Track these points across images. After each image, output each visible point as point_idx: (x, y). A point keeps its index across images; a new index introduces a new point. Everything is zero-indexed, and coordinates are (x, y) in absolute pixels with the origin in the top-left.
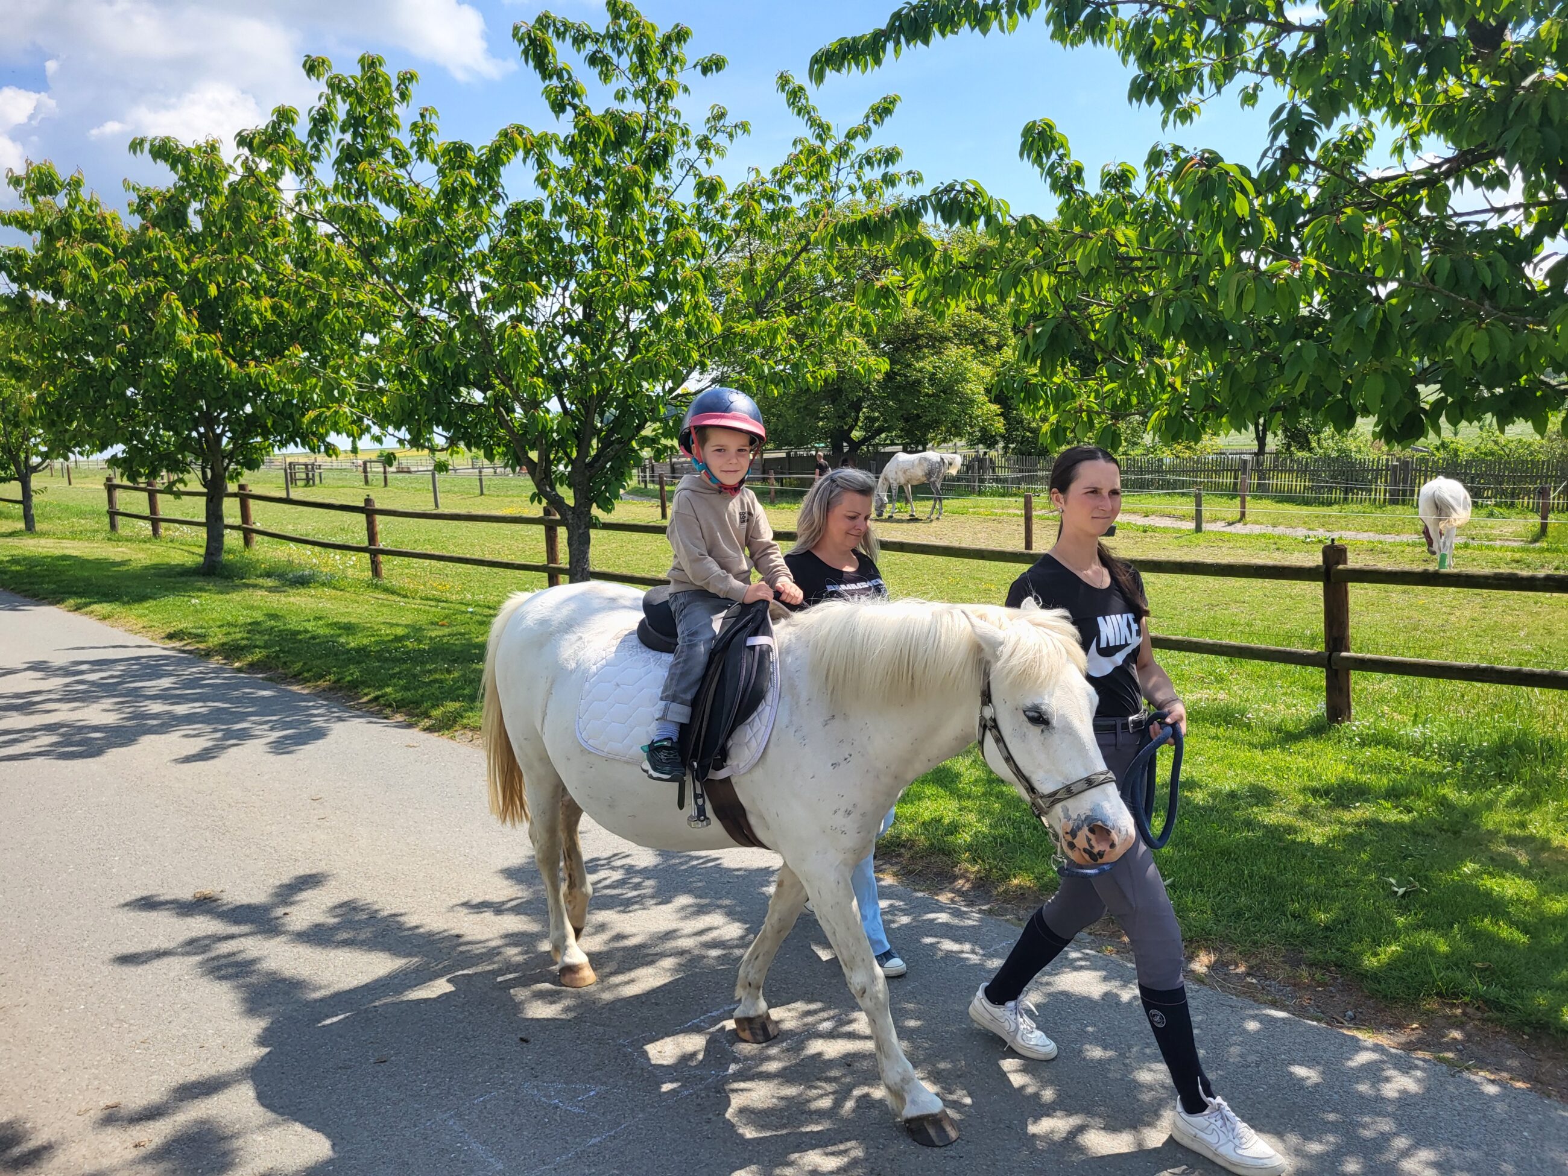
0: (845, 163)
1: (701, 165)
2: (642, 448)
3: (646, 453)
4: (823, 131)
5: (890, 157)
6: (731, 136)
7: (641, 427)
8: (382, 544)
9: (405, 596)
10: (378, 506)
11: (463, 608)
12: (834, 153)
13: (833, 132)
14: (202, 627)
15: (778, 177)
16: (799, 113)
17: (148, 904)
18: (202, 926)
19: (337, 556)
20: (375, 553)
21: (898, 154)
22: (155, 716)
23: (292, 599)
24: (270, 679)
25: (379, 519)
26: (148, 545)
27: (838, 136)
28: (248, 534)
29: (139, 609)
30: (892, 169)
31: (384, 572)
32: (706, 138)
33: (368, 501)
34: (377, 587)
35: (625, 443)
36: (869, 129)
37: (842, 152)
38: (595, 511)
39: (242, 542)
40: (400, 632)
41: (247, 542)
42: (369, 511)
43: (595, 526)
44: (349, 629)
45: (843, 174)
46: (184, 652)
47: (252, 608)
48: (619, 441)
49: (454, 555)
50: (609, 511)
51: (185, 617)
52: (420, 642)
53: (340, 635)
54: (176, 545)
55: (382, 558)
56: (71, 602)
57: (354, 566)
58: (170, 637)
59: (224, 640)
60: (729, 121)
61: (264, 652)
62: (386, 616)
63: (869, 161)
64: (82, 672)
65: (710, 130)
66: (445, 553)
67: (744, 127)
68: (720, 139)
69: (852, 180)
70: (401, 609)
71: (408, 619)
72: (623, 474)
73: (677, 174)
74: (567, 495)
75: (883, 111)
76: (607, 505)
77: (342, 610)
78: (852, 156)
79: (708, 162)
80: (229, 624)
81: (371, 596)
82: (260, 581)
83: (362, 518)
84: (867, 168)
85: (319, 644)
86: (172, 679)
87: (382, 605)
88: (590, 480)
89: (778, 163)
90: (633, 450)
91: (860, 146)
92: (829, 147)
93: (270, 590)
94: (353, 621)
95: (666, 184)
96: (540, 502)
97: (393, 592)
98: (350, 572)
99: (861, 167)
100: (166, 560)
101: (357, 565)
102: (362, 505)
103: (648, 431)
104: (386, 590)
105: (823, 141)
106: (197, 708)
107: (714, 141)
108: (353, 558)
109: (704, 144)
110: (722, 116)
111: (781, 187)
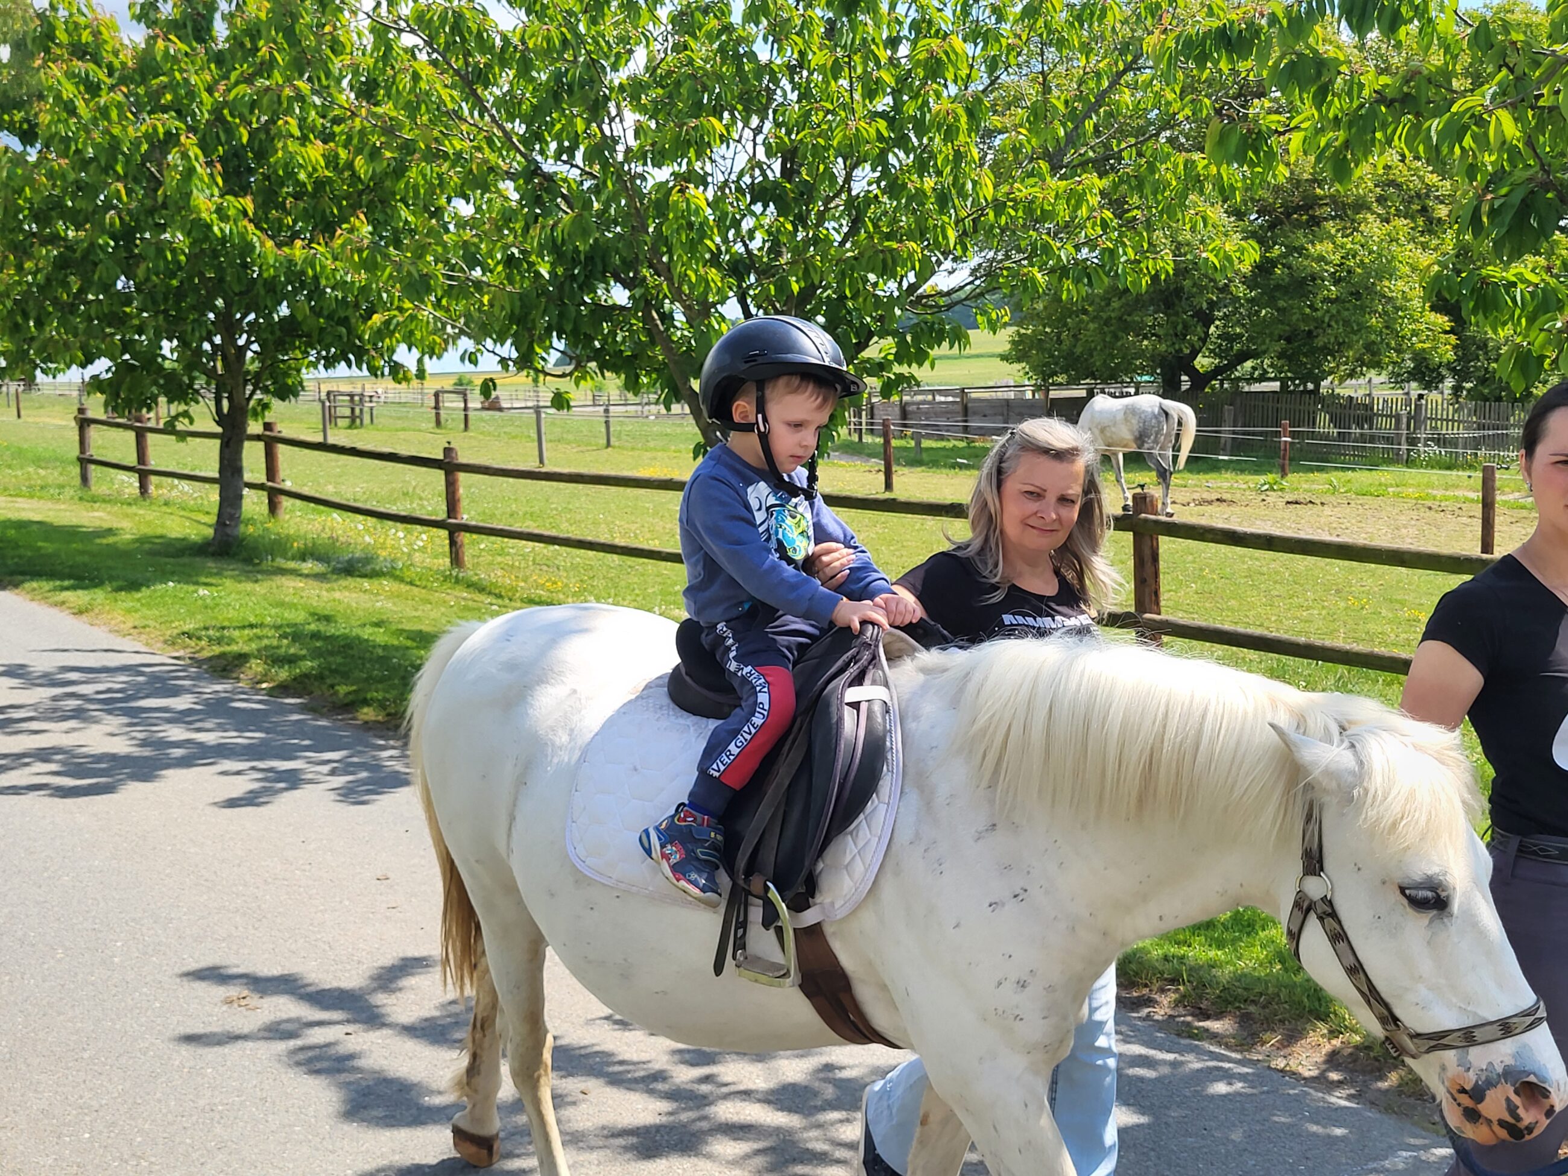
8: (466, 517)
9: (499, 596)
10: (463, 458)
19: (398, 532)
20: (455, 530)
23: (339, 594)
25: (463, 478)
26: (134, 509)
28: (274, 495)
31: (467, 559)
33: (448, 451)
34: (457, 581)
39: (265, 508)
41: (273, 507)
42: (449, 466)
51: (191, 612)
54: (175, 510)
55: (466, 538)
56: (34, 586)
57: (423, 549)
66: (555, 533)
77: (411, 613)
81: (449, 595)
83: (439, 476)
87: (466, 608)
93: (309, 578)
97: (482, 590)
98: (417, 557)
100: (162, 531)
101: (429, 548)
102: (441, 457)
104: (471, 585)
108: (423, 536)
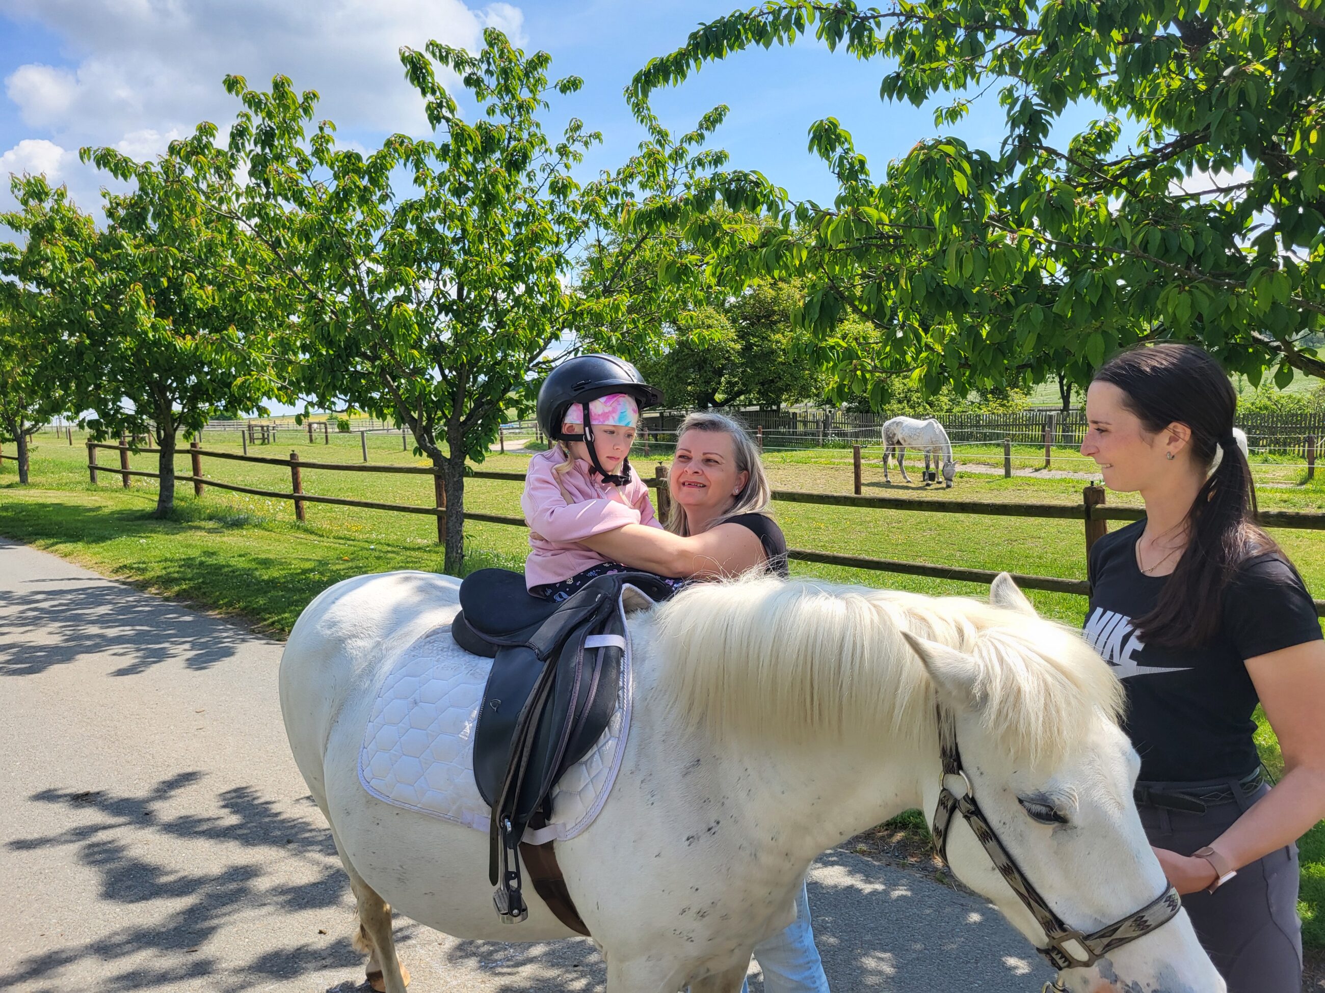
0: (681, 164)
1: (560, 168)
2: (507, 408)
3: (512, 413)
4: (662, 137)
5: (718, 160)
6: (586, 144)
7: (506, 390)
8: (304, 493)
9: (322, 536)
10: (301, 460)
11: (366, 545)
12: (670, 157)
13: (670, 138)
14: (144, 563)
15: (621, 176)
16: (642, 121)
17: (48, 796)
18: (90, 816)
19: (269, 502)
20: (298, 499)
21: (726, 157)
22: (89, 637)
23: (225, 539)
24: (189, 607)
25: (302, 471)
26: (117, 494)
27: (675, 140)
28: (199, 484)
29: (96, 548)
30: (720, 169)
31: (307, 516)
32: (565, 146)
33: (293, 456)
34: (298, 527)
35: (493, 403)
36: (702, 137)
37: (678, 155)
38: (468, 462)
39: (192, 491)
40: (308, 565)
41: (198, 491)
42: (294, 464)
43: (468, 475)
44: (266, 563)
45: (678, 173)
46: (124, 583)
47: (188, 546)
48: (490, 402)
49: (369, 501)
50: (480, 462)
51: (132, 553)
52: (321, 573)
53: (256, 569)
54: (141, 494)
55: (306, 504)
56: (41, 542)
57: (282, 511)
58: (116, 571)
59: (159, 574)
60: (584, 132)
61: (192, 584)
62: (302, 552)
63: (701, 163)
64: (38, 601)
65: (568, 140)
66: (364, 500)
67: (597, 136)
68: (577, 147)
69: (685, 178)
70: (315, 546)
71: (318, 555)
72: (491, 430)
73: (540, 177)
74: (444, 449)
75: (713, 120)
76: (478, 457)
77: (266, 547)
78: (688, 158)
79: (566, 166)
80: (166, 560)
81: (293, 536)
82: (203, 524)
83: (288, 470)
84: (699, 169)
85: (236, 577)
86: (110, 607)
87: (301, 544)
88: (463, 435)
89: (622, 165)
90: (500, 410)
91: (693, 151)
92: (668, 151)
93: (210, 531)
94: (271, 556)
95: (533, 185)
96: (421, 455)
97: (312, 533)
98: (278, 515)
99: (694, 168)
100: (130, 507)
101: (284, 510)
102: (288, 458)
103: (512, 395)
104: (306, 531)
105: (661, 145)
106: (128, 631)
107: (572, 148)
108: (281, 504)
109: (563, 151)
110: (578, 127)
111: (624, 185)
